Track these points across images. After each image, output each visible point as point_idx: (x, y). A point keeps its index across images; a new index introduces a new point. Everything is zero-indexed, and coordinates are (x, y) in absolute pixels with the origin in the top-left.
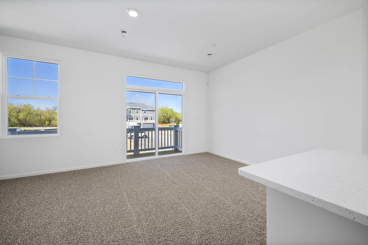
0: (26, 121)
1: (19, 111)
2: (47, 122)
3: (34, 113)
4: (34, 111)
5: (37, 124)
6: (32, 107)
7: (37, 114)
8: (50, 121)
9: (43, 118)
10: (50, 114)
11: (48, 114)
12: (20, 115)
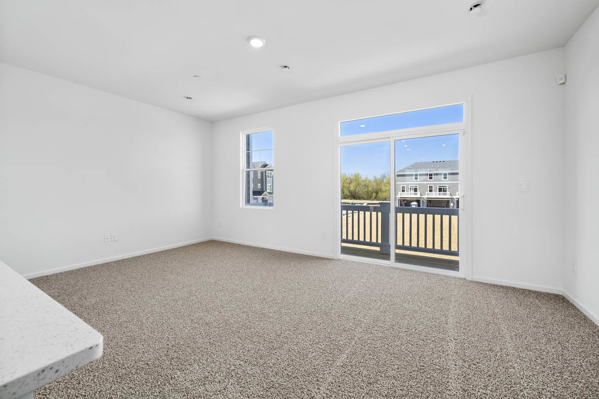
0: (356, 193)
1: (351, 182)
2: (374, 195)
3: (363, 183)
4: (362, 181)
5: (365, 196)
6: (361, 177)
7: (365, 185)
8: (377, 193)
9: (370, 189)
10: (378, 185)
11: (375, 184)
12: (351, 186)
